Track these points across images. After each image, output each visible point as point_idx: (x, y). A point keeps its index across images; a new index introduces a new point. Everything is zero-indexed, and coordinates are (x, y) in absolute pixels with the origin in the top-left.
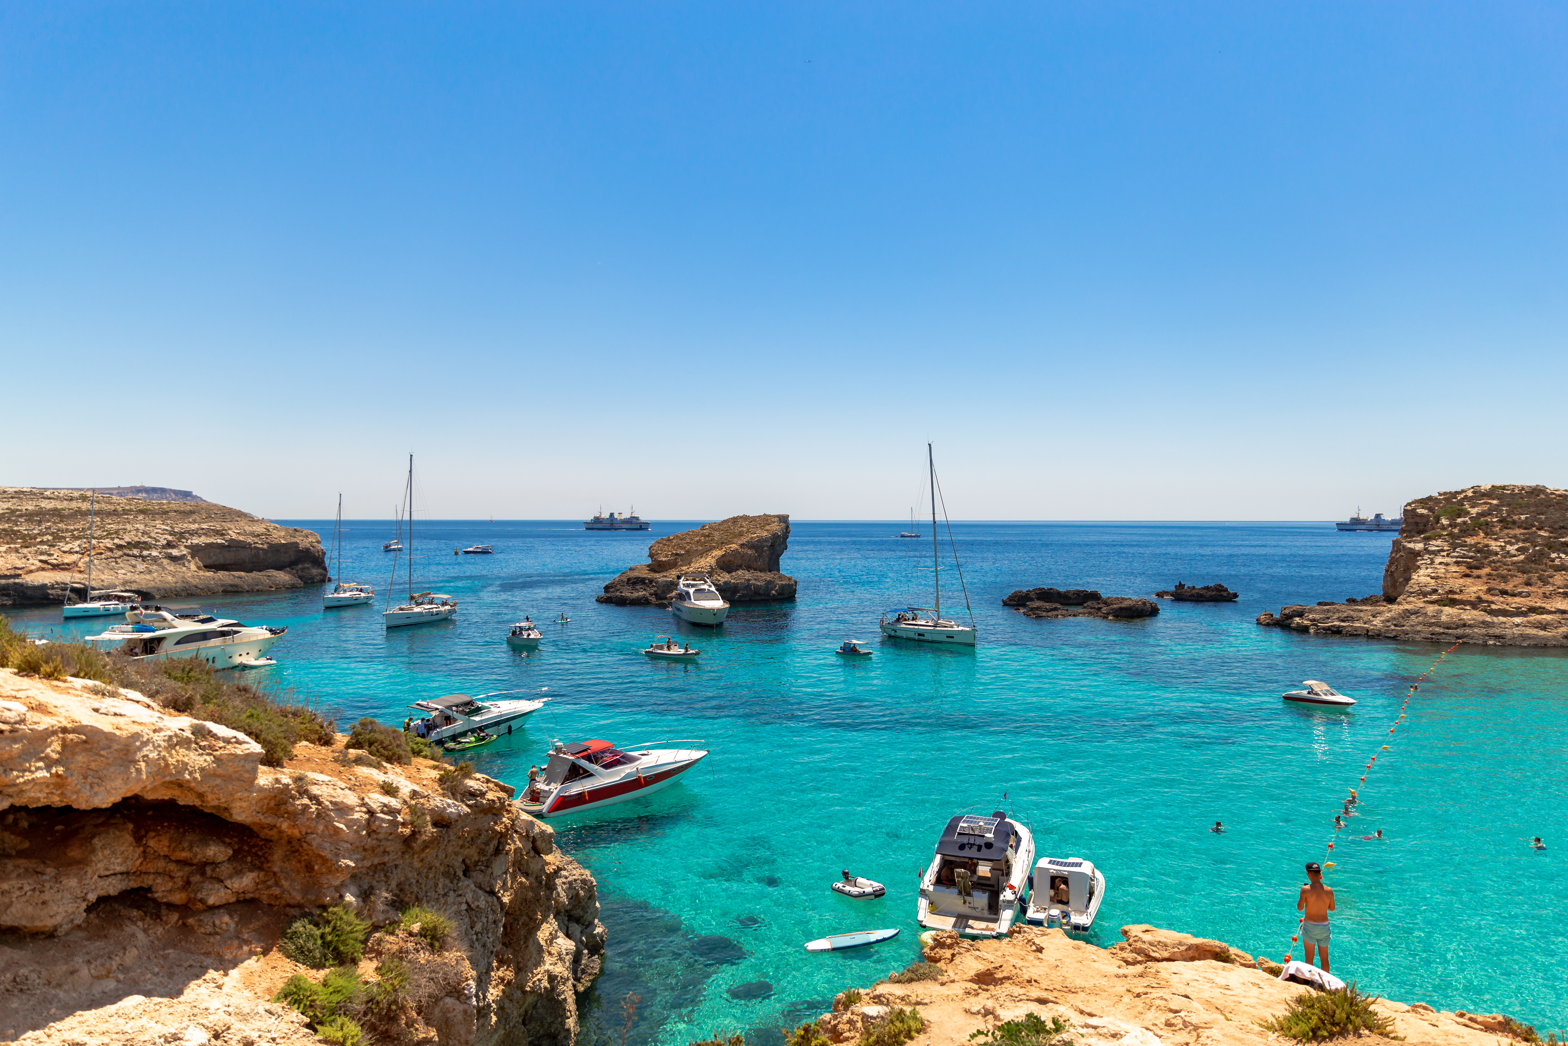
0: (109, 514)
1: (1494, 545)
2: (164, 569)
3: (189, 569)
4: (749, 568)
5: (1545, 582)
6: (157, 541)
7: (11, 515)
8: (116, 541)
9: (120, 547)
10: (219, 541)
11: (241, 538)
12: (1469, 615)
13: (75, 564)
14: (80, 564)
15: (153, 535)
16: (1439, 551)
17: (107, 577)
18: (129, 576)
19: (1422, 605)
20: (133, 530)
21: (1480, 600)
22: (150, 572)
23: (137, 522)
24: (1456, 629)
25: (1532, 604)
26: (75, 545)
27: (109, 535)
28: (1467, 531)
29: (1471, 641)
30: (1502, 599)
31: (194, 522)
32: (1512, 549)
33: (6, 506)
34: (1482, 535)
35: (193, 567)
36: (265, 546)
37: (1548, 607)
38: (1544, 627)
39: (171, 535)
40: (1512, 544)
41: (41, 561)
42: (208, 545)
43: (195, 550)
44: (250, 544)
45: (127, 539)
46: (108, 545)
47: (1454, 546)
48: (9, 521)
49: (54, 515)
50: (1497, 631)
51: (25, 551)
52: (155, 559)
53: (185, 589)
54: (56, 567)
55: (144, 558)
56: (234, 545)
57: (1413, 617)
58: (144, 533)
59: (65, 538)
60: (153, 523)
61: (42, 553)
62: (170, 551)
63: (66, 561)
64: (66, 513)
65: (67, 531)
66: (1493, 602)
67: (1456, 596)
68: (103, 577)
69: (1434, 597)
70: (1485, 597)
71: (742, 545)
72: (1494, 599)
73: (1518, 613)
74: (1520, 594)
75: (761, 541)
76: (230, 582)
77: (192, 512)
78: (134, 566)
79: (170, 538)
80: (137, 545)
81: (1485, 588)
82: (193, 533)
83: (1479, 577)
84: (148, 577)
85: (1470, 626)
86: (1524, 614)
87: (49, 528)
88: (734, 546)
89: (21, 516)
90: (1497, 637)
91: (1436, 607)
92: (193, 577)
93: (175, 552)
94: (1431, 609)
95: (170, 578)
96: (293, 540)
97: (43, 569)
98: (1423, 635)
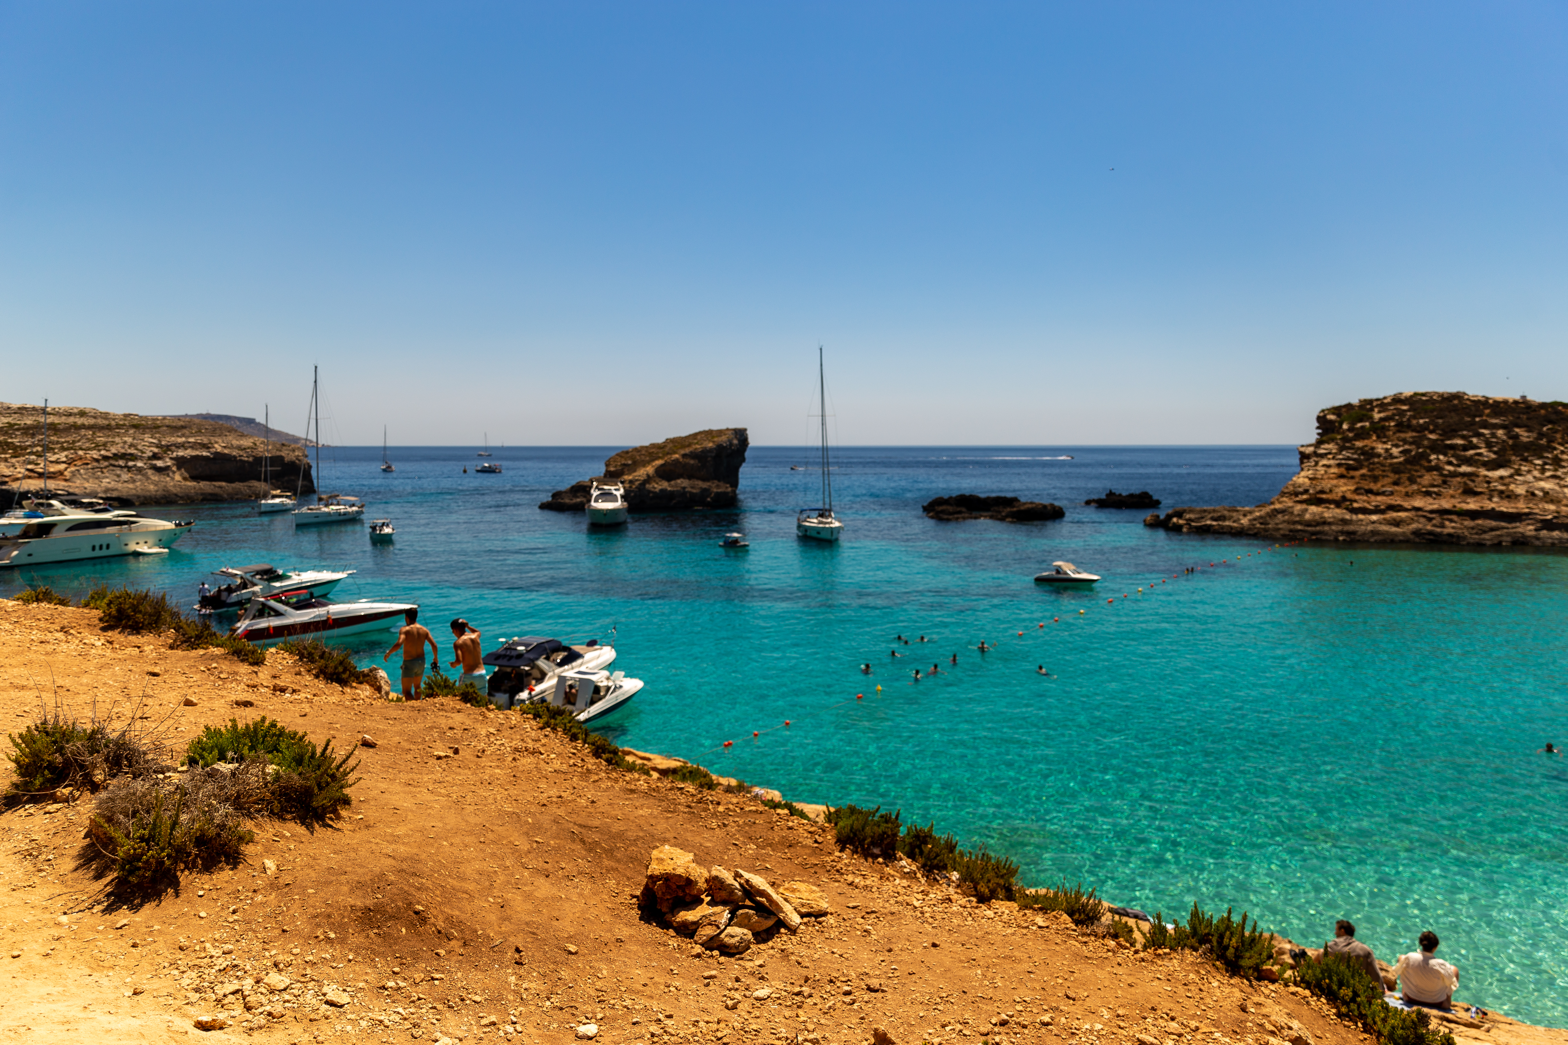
0: (101, 428)
1: (1380, 448)
2: (148, 478)
3: (173, 479)
4: (690, 477)
5: (1412, 481)
6: (143, 452)
7: (11, 428)
8: (103, 452)
9: (106, 458)
10: (205, 454)
11: (226, 451)
12: (1331, 513)
13: (61, 473)
14: (66, 473)
15: (139, 447)
16: (1326, 454)
17: (90, 485)
18: (113, 485)
19: (1290, 504)
20: (119, 444)
21: (1344, 499)
22: (134, 481)
23: (125, 434)
24: (1315, 526)
25: (1393, 502)
26: (62, 456)
27: (97, 447)
28: (1362, 434)
29: (1324, 537)
30: (1365, 498)
31: (183, 435)
32: (1395, 451)
33: (5, 420)
34: (1374, 438)
35: (178, 477)
36: (251, 459)
37: (1406, 505)
38: (1397, 523)
39: (157, 447)
40: (1397, 446)
41: (28, 470)
42: (194, 458)
43: (181, 462)
44: (235, 457)
45: (114, 450)
46: (95, 456)
47: (1341, 449)
48: (6, 433)
49: (49, 429)
50: (1351, 528)
51: (14, 460)
52: (140, 470)
53: (164, 497)
54: (41, 475)
55: (129, 469)
56: (219, 457)
57: (1280, 516)
58: (131, 446)
59: (53, 449)
60: (142, 437)
61: (30, 463)
62: (154, 462)
63: (52, 470)
64: (61, 427)
65: (58, 442)
66: (1355, 501)
67: (1324, 496)
68: (87, 485)
69: (1305, 497)
70: (1349, 495)
71: (684, 456)
72: (1357, 497)
73: (1377, 511)
74: (1383, 494)
75: (705, 451)
76: (210, 491)
77: (183, 427)
78: (119, 476)
79: (156, 450)
80: (123, 456)
81: (1353, 488)
82: (179, 446)
83: (1353, 478)
84: (131, 486)
85: (1330, 524)
86: (1382, 512)
87: (42, 440)
88: (677, 456)
89: (18, 430)
90: (1349, 533)
91: (1304, 506)
92: (175, 486)
93: (159, 463)
94: (1298, 508)
95: (152, 487)
96: (278, 453)
97: (30, 477)
98: (1282, 532)
